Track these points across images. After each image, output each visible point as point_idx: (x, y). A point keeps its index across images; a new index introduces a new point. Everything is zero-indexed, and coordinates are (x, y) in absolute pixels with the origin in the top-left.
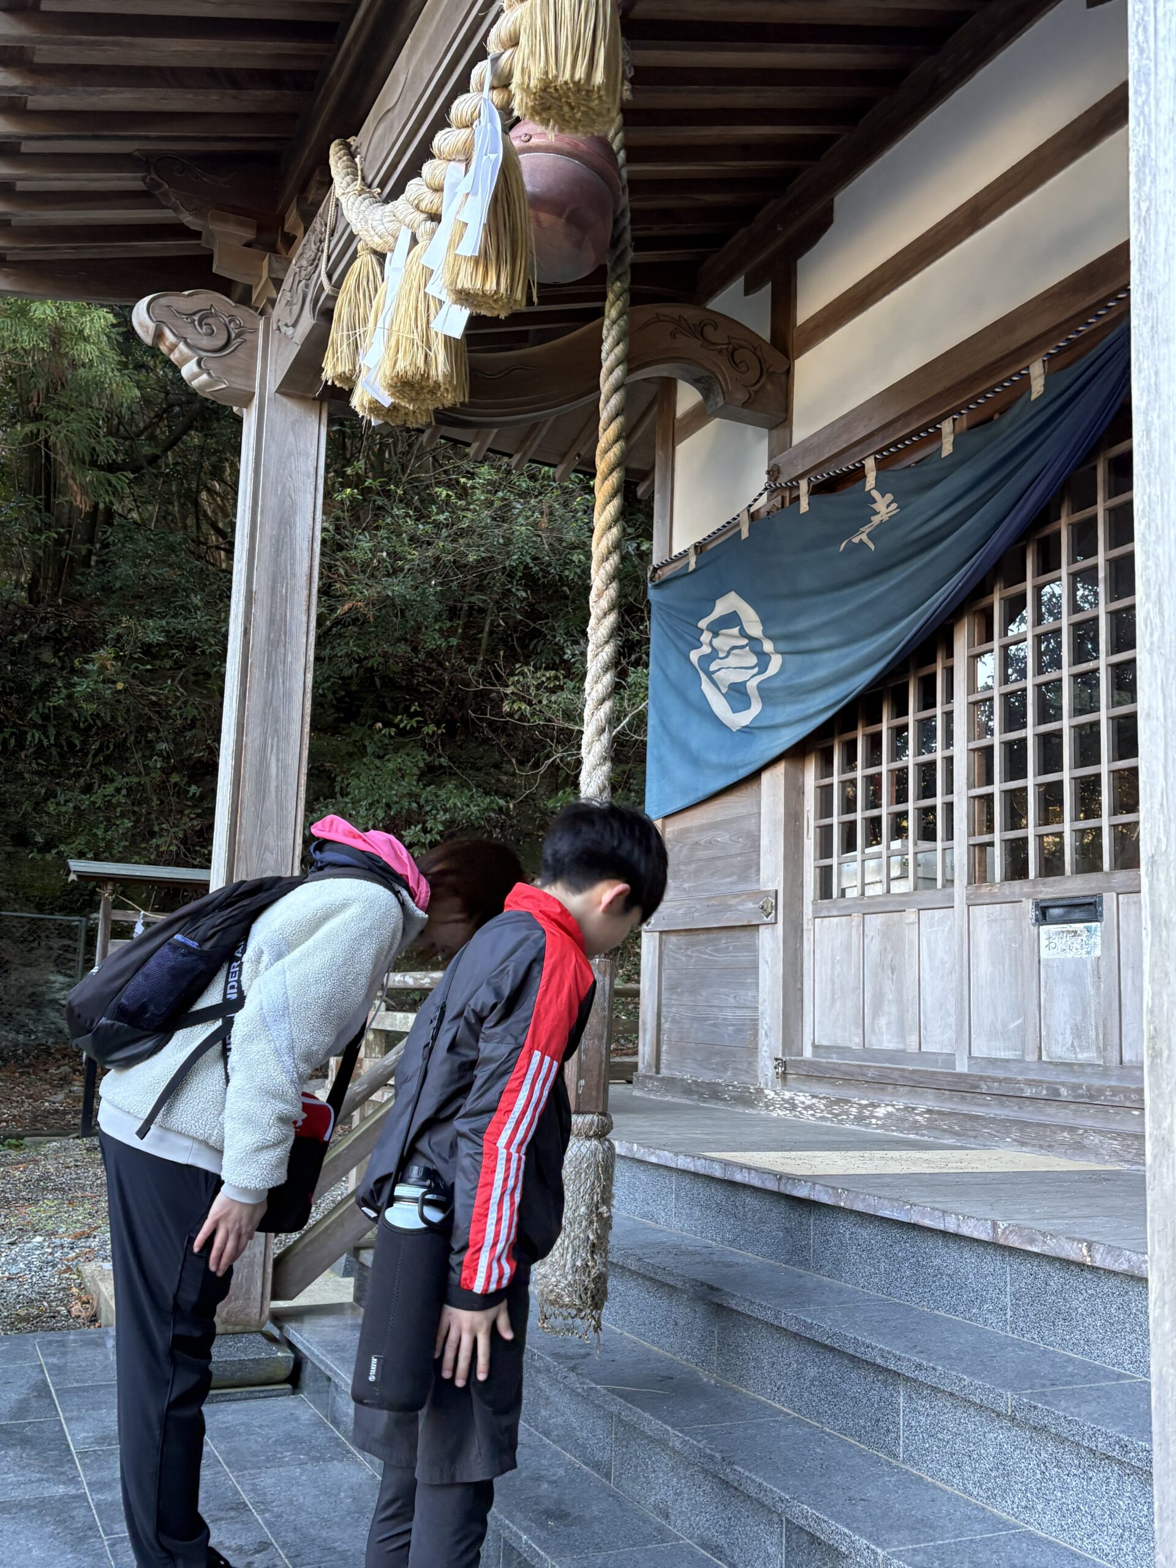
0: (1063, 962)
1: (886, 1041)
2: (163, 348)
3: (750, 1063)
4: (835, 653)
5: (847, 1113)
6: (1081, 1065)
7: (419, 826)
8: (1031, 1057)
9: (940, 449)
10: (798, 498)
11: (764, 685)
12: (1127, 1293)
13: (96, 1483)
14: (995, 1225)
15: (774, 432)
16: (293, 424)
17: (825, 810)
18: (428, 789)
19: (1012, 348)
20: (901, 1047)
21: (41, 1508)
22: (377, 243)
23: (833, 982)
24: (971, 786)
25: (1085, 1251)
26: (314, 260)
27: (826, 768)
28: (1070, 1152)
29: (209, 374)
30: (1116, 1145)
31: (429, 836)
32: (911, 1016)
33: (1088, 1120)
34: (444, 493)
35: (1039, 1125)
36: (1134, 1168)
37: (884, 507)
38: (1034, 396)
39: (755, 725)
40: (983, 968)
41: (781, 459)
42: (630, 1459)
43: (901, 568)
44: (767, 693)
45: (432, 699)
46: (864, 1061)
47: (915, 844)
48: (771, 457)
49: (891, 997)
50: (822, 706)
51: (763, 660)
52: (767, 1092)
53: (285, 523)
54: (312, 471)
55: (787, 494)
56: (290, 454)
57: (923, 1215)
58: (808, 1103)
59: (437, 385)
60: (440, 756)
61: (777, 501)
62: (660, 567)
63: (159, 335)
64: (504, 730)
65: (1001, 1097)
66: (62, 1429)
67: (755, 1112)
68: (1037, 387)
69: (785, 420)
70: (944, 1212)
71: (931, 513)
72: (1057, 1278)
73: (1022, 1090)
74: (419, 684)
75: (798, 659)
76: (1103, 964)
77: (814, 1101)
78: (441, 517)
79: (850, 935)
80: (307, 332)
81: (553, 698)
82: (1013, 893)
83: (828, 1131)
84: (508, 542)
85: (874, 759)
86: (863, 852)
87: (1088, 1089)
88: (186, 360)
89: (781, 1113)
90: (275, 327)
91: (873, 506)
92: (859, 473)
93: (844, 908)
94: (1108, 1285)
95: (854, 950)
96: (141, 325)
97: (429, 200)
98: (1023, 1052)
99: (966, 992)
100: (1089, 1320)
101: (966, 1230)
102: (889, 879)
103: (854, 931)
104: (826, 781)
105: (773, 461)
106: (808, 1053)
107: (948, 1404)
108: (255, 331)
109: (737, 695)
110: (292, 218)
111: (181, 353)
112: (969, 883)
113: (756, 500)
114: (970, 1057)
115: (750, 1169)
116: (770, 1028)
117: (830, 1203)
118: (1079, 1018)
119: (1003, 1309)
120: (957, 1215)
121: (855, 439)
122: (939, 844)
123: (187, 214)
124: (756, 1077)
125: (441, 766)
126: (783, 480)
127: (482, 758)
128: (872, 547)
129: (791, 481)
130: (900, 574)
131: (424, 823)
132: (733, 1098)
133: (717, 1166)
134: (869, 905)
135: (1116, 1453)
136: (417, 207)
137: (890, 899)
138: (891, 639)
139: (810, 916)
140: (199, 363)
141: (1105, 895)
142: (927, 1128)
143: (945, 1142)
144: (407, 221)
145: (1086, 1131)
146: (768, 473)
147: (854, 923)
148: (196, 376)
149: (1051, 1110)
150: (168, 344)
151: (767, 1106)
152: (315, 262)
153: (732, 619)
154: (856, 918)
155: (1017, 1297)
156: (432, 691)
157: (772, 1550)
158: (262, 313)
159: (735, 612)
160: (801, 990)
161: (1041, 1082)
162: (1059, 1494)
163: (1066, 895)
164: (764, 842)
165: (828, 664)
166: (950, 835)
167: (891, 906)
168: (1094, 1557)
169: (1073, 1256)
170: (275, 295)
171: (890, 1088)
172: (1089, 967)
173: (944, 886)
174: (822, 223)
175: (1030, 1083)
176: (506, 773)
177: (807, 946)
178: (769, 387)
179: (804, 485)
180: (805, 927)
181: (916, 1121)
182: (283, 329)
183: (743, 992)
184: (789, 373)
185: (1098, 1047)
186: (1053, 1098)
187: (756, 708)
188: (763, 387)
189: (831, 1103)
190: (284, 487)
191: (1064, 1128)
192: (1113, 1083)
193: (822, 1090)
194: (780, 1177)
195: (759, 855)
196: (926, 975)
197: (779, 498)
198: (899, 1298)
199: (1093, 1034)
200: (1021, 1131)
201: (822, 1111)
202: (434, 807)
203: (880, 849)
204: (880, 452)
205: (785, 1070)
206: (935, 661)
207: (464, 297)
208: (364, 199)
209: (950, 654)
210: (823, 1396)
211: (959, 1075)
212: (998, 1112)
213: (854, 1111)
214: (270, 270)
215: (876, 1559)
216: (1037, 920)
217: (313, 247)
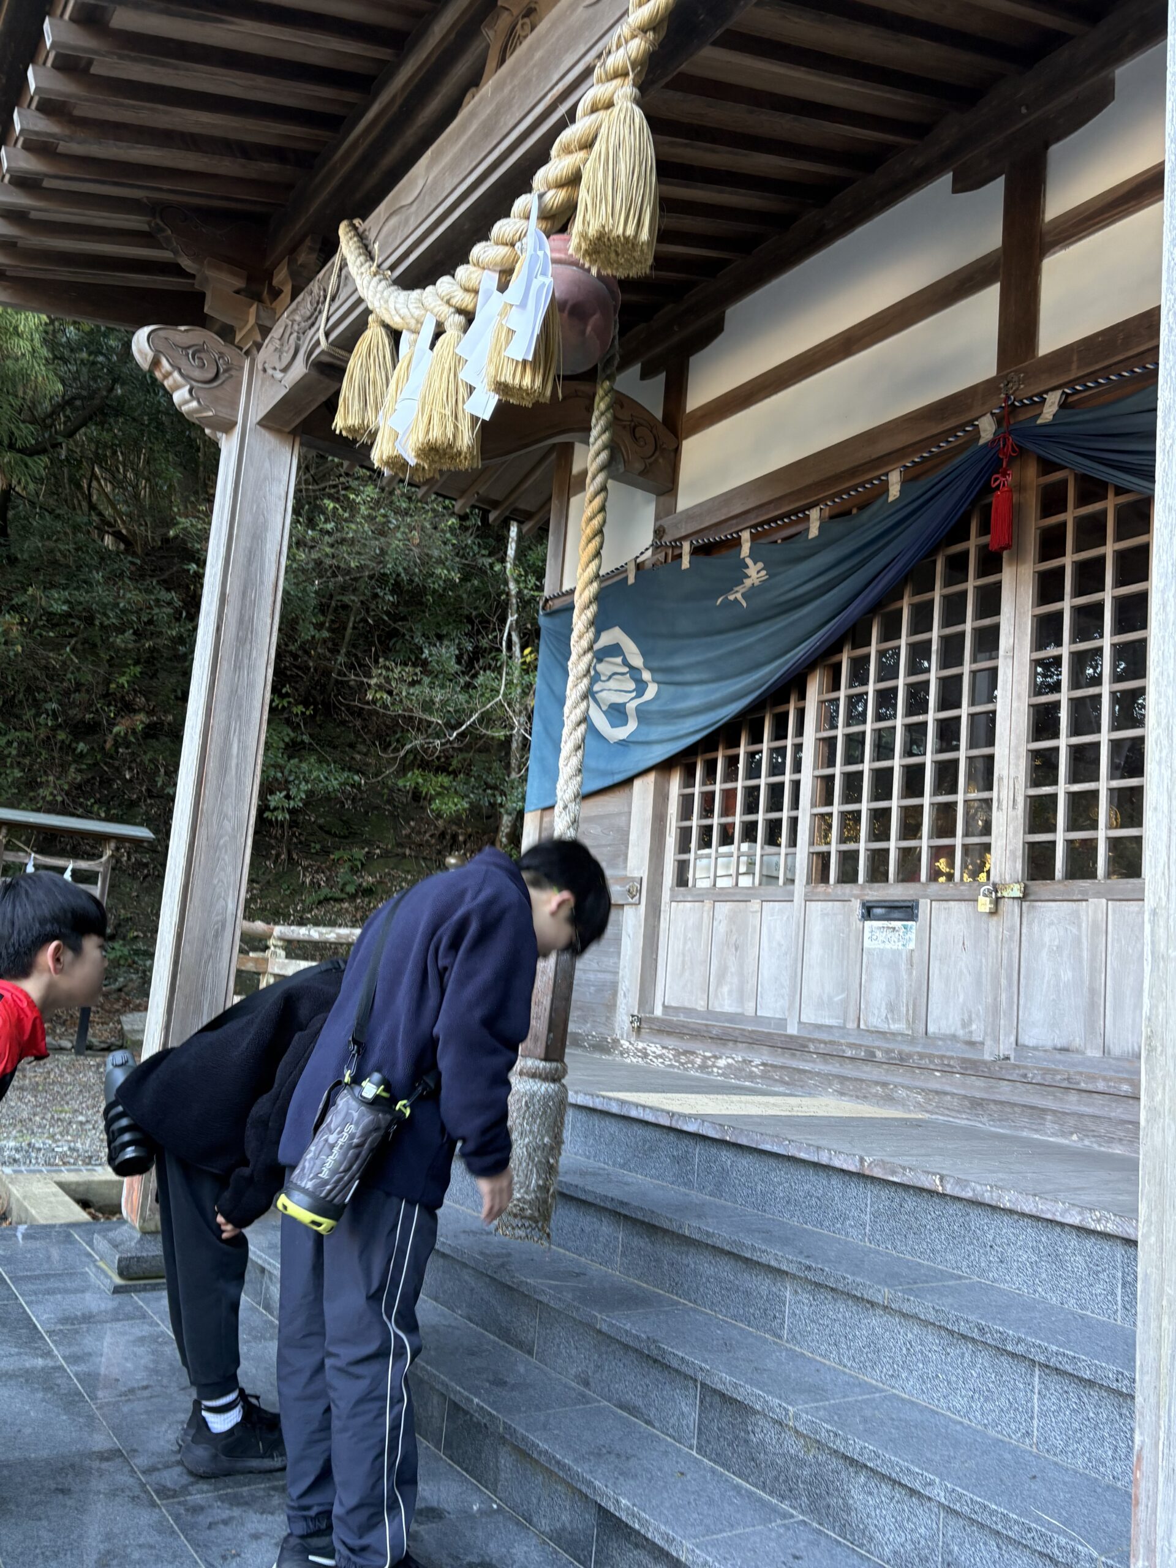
0: (882, 951)
1: (726, 1004)
2: (158, 375)
3: (608, 1018)
4: (704, 688)
5: (693, 1063)
6: (893, 1034)
7: (284, 793)
8: (851, 1025)
9: (807, 530)
10: (680, 556)
11: (644, 708)
12: (968, 1214)
13: (70, 1356)
14: (862, 1160)
15: (662, 498)
16: (270, 453)
17: (686, 812)
18: (292, 761)
19: (874, 457)
20: (739, 1010)
21: (27, 1377)
22: (396, 322)
23: (684, 955)
24: (813, 805)
25: (938, 1182)
26: (310, 318)
27: (689, 779)
28: (881, 1102)
29: (199, 402)
30: (920, 1098)
31: (292, 803)
32: (750, 986)
33: (897, 1077)
34: (332, 505)
35: (856, 1080)
36: (934, 1117)
37: (755, 573)
38: (891, 499)
39: (632, 739)
40: (815, 953)
41: (666, 522)
42: (554, 1338)
43: (767, 623)
44: (643, 715)
45: (296, 682)
46: (707, 1020)
47: (762, 848)
48: (657, 518)
49: (733, 969)
50: (692, 730)
51: (641, 687)
52: (622, 1042)
53: (258, 537)
54: (283, 494)
55: (670, 552)
56: (266, 478)
57: (800, 1150)
58: (658, 1052)
59: (459, 453)
60: (302, 734)
61: (661, 557)
62: (551, 599)
63: (156, 363)
64: (359, 715)
65: (825, 1056)
66: (25, 1311)
67: (610, 1058)
68: (894, 491)
69: (672, 490)
70: (818, 1148)
71: (797, 582)
72: (910, 1203)
73: (844, 1051)
74: (286, 668)
75: (672, 688)
76: (915, 954)
77: (664, 1051)
78: (329, 526)
79: (702, 917)
80: (298, 378)
81: (411, 691)
82: (844, 894)
83: (680, 1077)
84: (383, 553)
85: (731, 774)
86: (717, 851)
87: (900, 1053)
88: (178, 387)
89: (635, 1060)
90: (260, 367)
91: (746, 571)
92: (736, 543)
93: (699, 895)
94: (953, 1209)
95: (704, 931)
96: (140, 351)
97: (463, 299)
98: (845, 1021)
99: (799, 970)
100: (935, 1234)
101: (837, 1163)
102: (738, 874)
103: (705, 915)
104: (689, 791)
105: (658, 523)
106: (658, 1012)
107: (829, 1297)
108: (242, 368)
109: (616, 713)
110: (281, 276)
111: (175, 381)
112: (808, 883)
113: (642, 553)
114: (800, 1022)
115: (644, 1107)
116: (628, 990)
117: (717, 1136)
118: (893, 997)
119: (864, 1225)
120: (829, 1150)
121: (732, 514)
122: (783, 850)
123: (186, 258)
124: (613, 1029)
125: (303, 742)
126: (667, 539)
127: (339, 737)
128: (745, 604)
129: (675, 541)
130: (765, 630)
131: (288, 790)
132: (590, 1045)
133: (614, 1104)
134: (720, 895)
135: (976, 1335)
136: (448, 302)
137: (737, 891)
138: (756, 681)
139: (668, 900)
140: (190, 391)
141: (922, 901)
142: (761, 1077)
143: (776, 1089)
144: (435, 311)
145: (895, 1086)
146: (655, 532)
147: (706, 908)
148: (186, 402)
149: (867, 1068)
150: (163, 371)
151: (622, 1054)
152: (312, 320)
153: (615, 650)
154: (708, 904)
155: (876, 1215)
156: (298, 675)
157: (686, 1409)
158: (247, 353)
159: (618, 644)
160: (656, 960)
161: (861, 1045)
162: (921, 1366)
163: (888, 898)
164: (633, 837)
165: (697, 696)
166: (793, 842)
167: (736, 896)
168: (949, 1413)
169: (927, 1185)
170: (259, 339)
171: (731, 1044)
172: (904, 956)
173: (784, 884)
174: (715, 329)
175: (851, 1046)
176: (359, 753)
177: (663, 925)
178: (661, 460)
179: (686, 547)
180: (662, 908)
181: (752, 1072)
182: (270, 371)
183: (605, 959)
184: (677, 451)
185: (908, 1020)
186: (870, 1058)
187: (632, 725)
188: (656, 461)
189: (678, 1054)
190: (258, 506)
191: (877, 1083)
192: (919, 1050)
193: (672, 1042)
194: (672, 1115)
195: (627, 847)
196: (764, 954)
197: (663, 554)
198: (773, 1214)
199: (904, 1010)
200: (841, 1083)
201: (670, 1060)
202: (297, 778)
203: (732, 848)
204: (755, 526)
205: (641, 1025)
206: (788, 702)
207: (502, 388)
208: (380, 281)
209: (802, 697)
210: (717, 1290)
211: (791, 1037)
212: (822, 1067)
213: (699, 1061)
214: (258, 317)
215: (787, 1414)
216: (863, 916)
217: (309, 306)
